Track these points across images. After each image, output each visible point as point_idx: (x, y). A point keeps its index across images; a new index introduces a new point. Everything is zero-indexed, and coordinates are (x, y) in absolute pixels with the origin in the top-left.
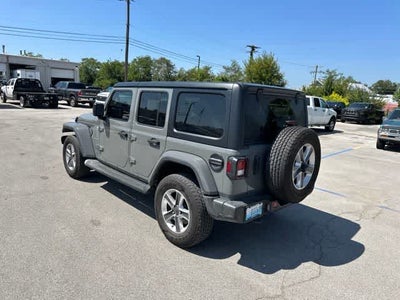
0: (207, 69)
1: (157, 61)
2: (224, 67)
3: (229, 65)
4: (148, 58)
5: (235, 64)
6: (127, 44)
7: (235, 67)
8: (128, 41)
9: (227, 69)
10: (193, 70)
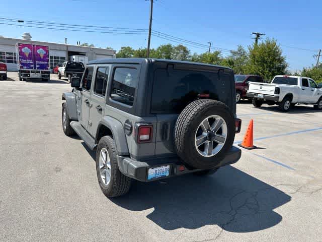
0: (217, 53)
1: (176, 48)
2: (231, 52)
3: (236, 49)
4: (169, 46)
5: (240, 49)
6: (150, 34)
7: (240, 52)
8: (150, 32)
9: (234, 53)
10: (205, 55)
